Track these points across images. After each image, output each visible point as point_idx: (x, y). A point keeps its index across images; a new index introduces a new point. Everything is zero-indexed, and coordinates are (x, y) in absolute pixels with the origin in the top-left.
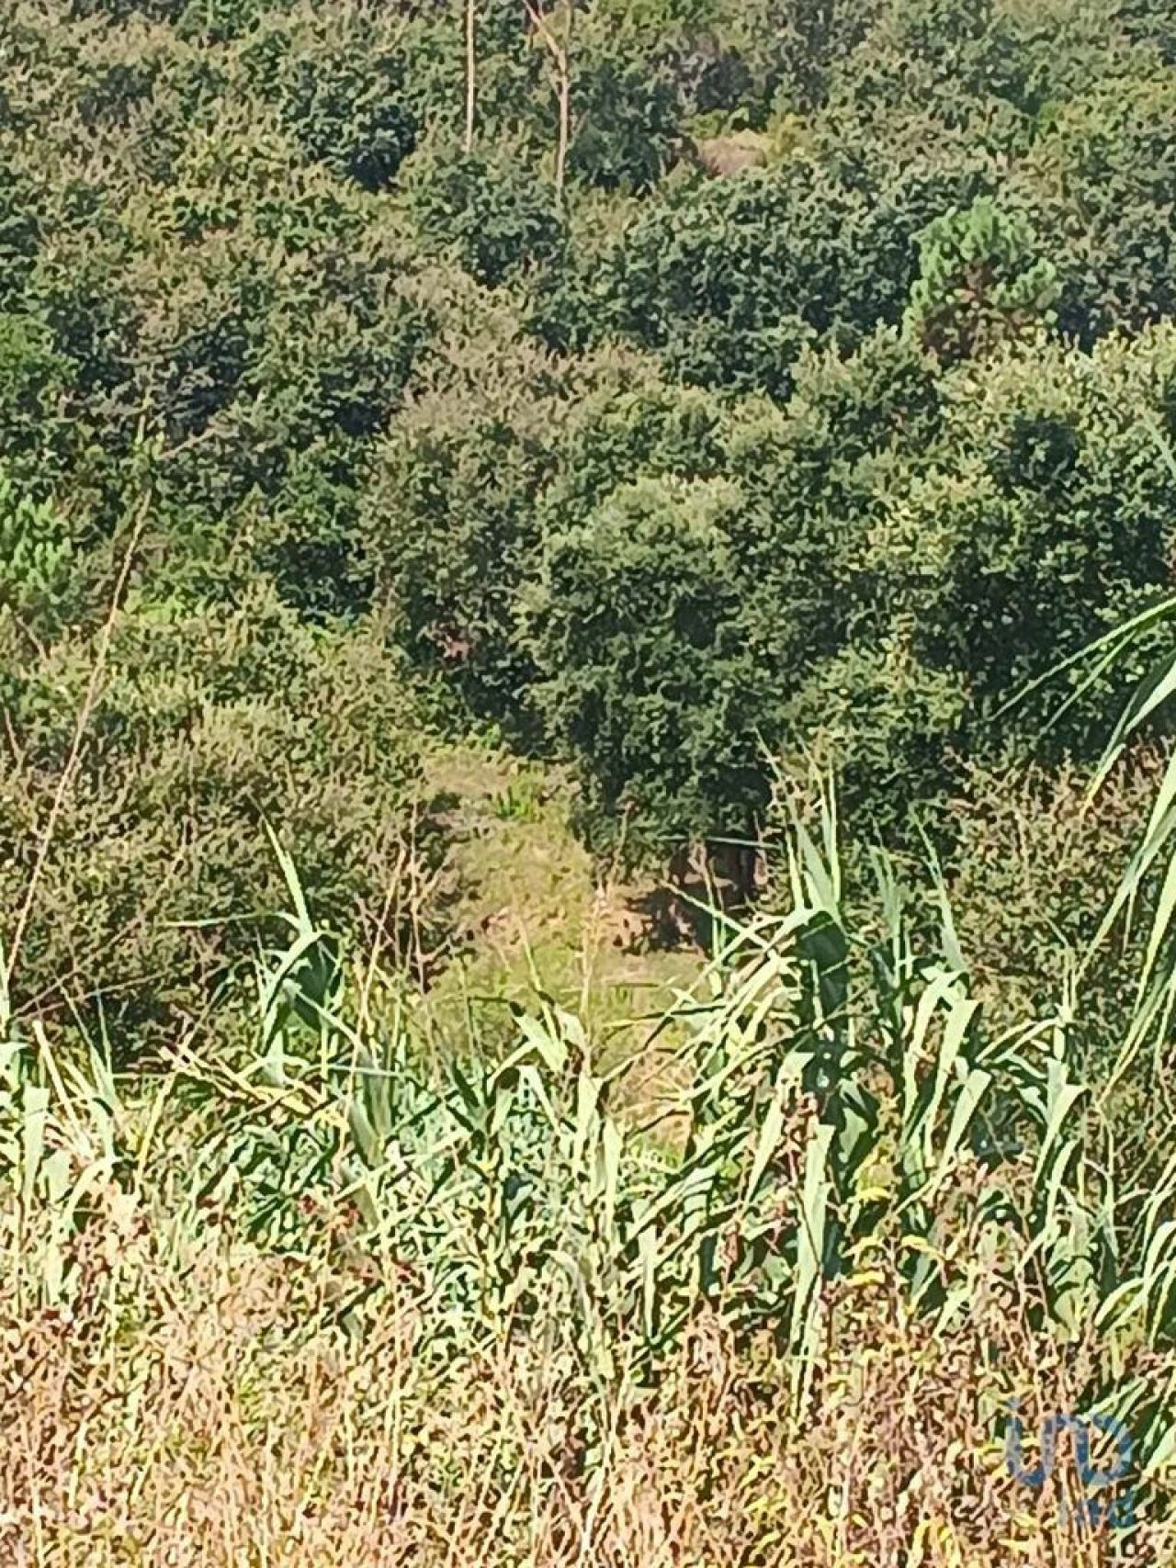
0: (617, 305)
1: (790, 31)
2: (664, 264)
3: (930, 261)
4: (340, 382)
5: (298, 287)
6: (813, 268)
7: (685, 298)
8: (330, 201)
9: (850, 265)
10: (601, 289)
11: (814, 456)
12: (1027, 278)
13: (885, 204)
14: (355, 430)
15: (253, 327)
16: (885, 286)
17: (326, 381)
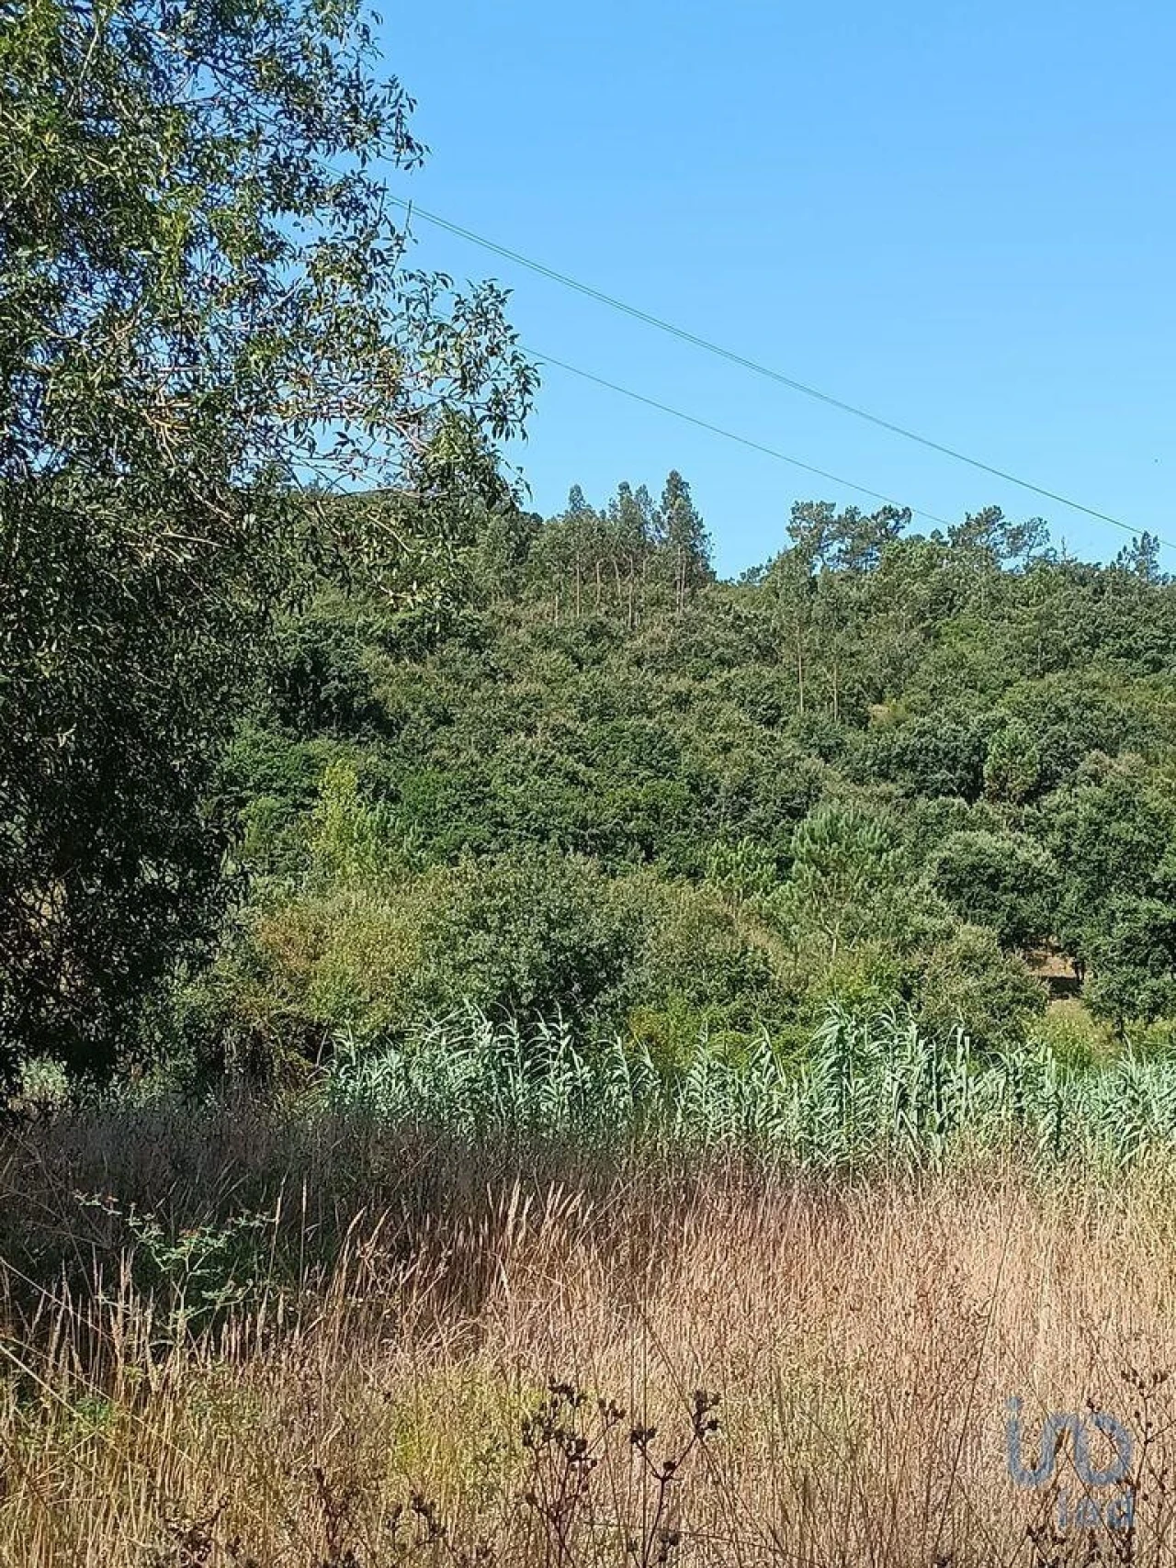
0: (875, 768)
1: (889, 669)
2: (894, 754)
3: (993, 749)
4: (788, 800)
5: (768, 767)
6: (949, 753)
7: (902, 765)
8: (771, 736)
9: (962, 751)
10: (868, 763)
11: (1096, 824)
12: (1030, 753)
13: (972, 729)
14: (793, 817)
15: (754, 782)
16: (976, 758)
17: (783, 800)
